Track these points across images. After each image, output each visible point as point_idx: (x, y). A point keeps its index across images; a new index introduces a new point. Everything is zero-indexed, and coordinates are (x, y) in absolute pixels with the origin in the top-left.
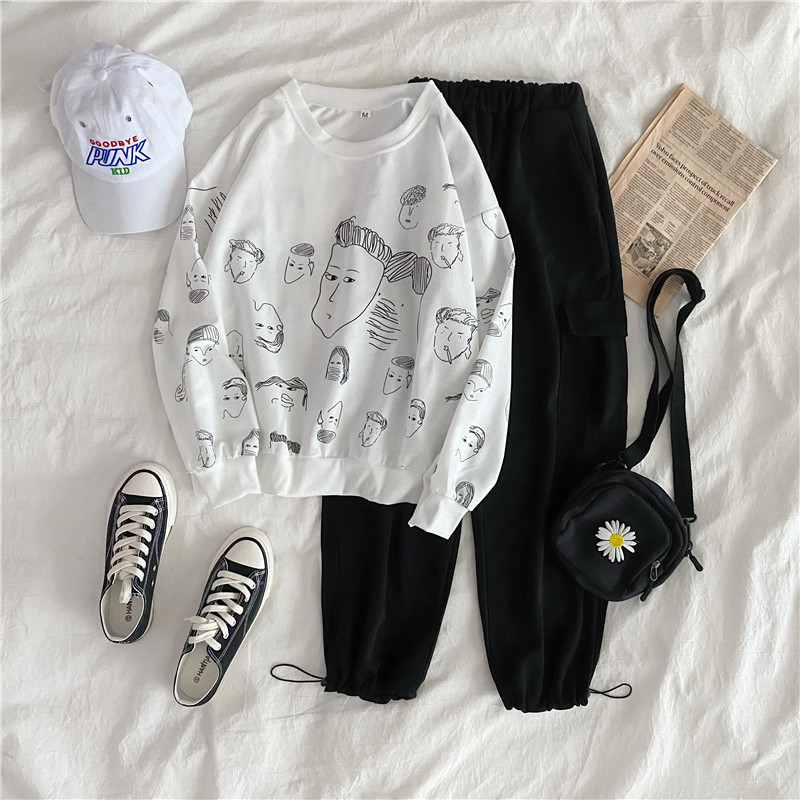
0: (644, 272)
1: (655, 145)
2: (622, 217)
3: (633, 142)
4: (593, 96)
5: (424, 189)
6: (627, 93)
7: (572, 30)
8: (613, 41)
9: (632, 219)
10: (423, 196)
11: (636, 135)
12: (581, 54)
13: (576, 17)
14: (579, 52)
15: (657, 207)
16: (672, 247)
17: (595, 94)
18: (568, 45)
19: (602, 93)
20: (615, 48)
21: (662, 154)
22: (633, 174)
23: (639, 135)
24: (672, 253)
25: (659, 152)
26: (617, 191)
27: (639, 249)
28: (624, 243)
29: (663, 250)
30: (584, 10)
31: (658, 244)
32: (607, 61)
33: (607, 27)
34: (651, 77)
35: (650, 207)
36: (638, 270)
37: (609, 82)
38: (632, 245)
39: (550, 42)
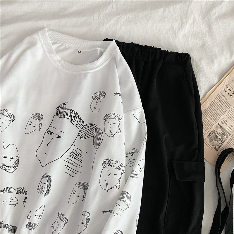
0: (215, 148)
1: (225, 86)
2: (206, 119)
3: (214, 84)
4: (195, 61)
5: (105, 93)
6: (213, 62)
7: (187, 28)
8: (207, 36)
9: (211, 121)
10: (104, 96)
11: (216, 81)
12: (191, 40)
13: (190, 21)
14: (190, 39)
15: (224, 116)
16: (230, 137)
17: (197, 60)
18: (185, 35)
19: (200, 60)
20: (208, 39)
21: (228, 91)
22: (213, 100)
23: (217, 81)
24: (230, 140)
25: (227, 90)
26: (204, 107)
27: (213, 136)
28: (206, 132)
29: (225, 138)
30: (194, 18)
31: (223, 135)
32: (203, 45)
33: (205, 29)
34: (225, 54)
35: (221, 116)
36: (212, 146)
37: (204, 55)
38: (210, 134)
39: (176, 32)
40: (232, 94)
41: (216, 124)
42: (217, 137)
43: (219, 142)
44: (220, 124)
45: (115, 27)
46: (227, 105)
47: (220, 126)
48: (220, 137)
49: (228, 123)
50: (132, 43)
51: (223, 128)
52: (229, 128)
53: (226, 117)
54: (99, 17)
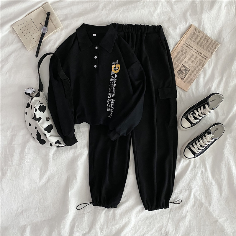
1: (184, 42)
2: (175, 63)
3: (178, 42)
4: (166, 29)
6: (176, 28)
7: (159, 10)
8: (171, 13)
9: (178, 63)
11: (179, 39)
12: (162, 17)
13: (160, 5)
15: (185, 60)
16: (190, 71)
17: (166, 28)
18: (158, 14)
19: (168, 28)
20: (172, 15)
21: (186, 45)
22: (178, 51)
24: (190, 73)
26: (173, 57)
27: (180, 72)
28: (176, 70)
29: (187, 72)
30: (162, 4)
31: (186, 70)
32: (169, 19)
33: (169, 9)
34: (182, 22)
35: (183, 60)
36: (180, 78)
37: (170, 25)
38: (178, 71)
39: (152, 13)
40: (189, 46)
41: (181, 65)
42: (182, 72)
43: (184, 75)
44: (184, 64)
45: (116, 16)
46: (186, 53)
47: (184, 65)
48: (184, 72)
49: (188, 64)
50: (127, 24)
51: (186, 67)
52: (189, 66)
53: (186, 60)
54: (106, 11)
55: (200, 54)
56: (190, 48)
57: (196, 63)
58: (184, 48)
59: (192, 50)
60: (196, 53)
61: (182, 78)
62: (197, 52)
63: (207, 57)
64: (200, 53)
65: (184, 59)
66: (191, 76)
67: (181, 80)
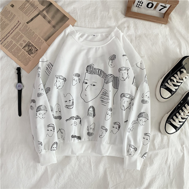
9: (21, 53)
21: (2, 41)
28: (28, 56)
29: (31, 44)
31: (29, 46)
36: (36, 53)
38: (28, 54)
40: (4, 39)
41: (23, 49)
42: (30, 50)
43: (33, 48)
44: (23, 47)
47: (24, 47)
48: (30, 48)
51: (25, 46)
53: (19, 44)
55: (15, 28)
56: (6, 38)
57: (22, 34)
58: (5, 44)
59: (8, 37)
60: (12, 33)
61: (37, 51)
62: (12, 31)
63: (18, 22)
64: (13, 28)
65: (17, 46)
66: (35, 41)
67: (38, 52)
